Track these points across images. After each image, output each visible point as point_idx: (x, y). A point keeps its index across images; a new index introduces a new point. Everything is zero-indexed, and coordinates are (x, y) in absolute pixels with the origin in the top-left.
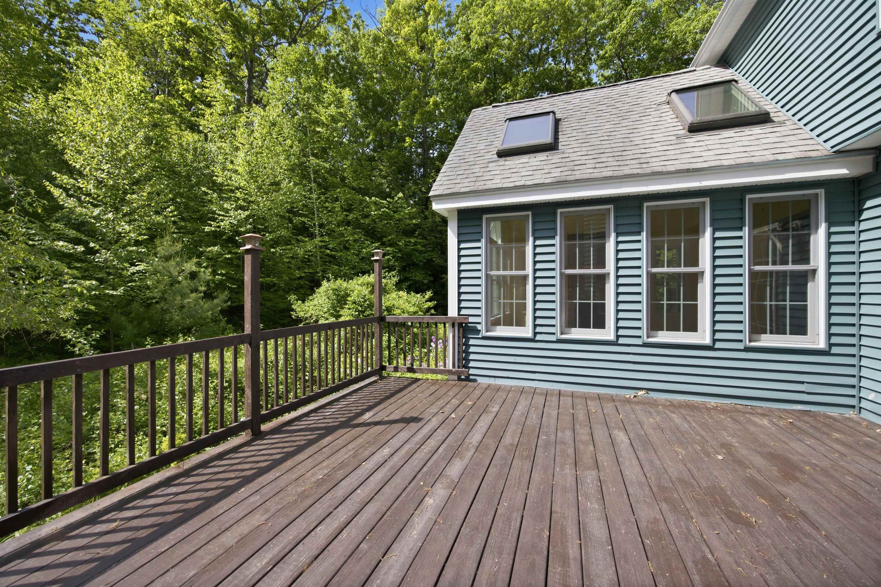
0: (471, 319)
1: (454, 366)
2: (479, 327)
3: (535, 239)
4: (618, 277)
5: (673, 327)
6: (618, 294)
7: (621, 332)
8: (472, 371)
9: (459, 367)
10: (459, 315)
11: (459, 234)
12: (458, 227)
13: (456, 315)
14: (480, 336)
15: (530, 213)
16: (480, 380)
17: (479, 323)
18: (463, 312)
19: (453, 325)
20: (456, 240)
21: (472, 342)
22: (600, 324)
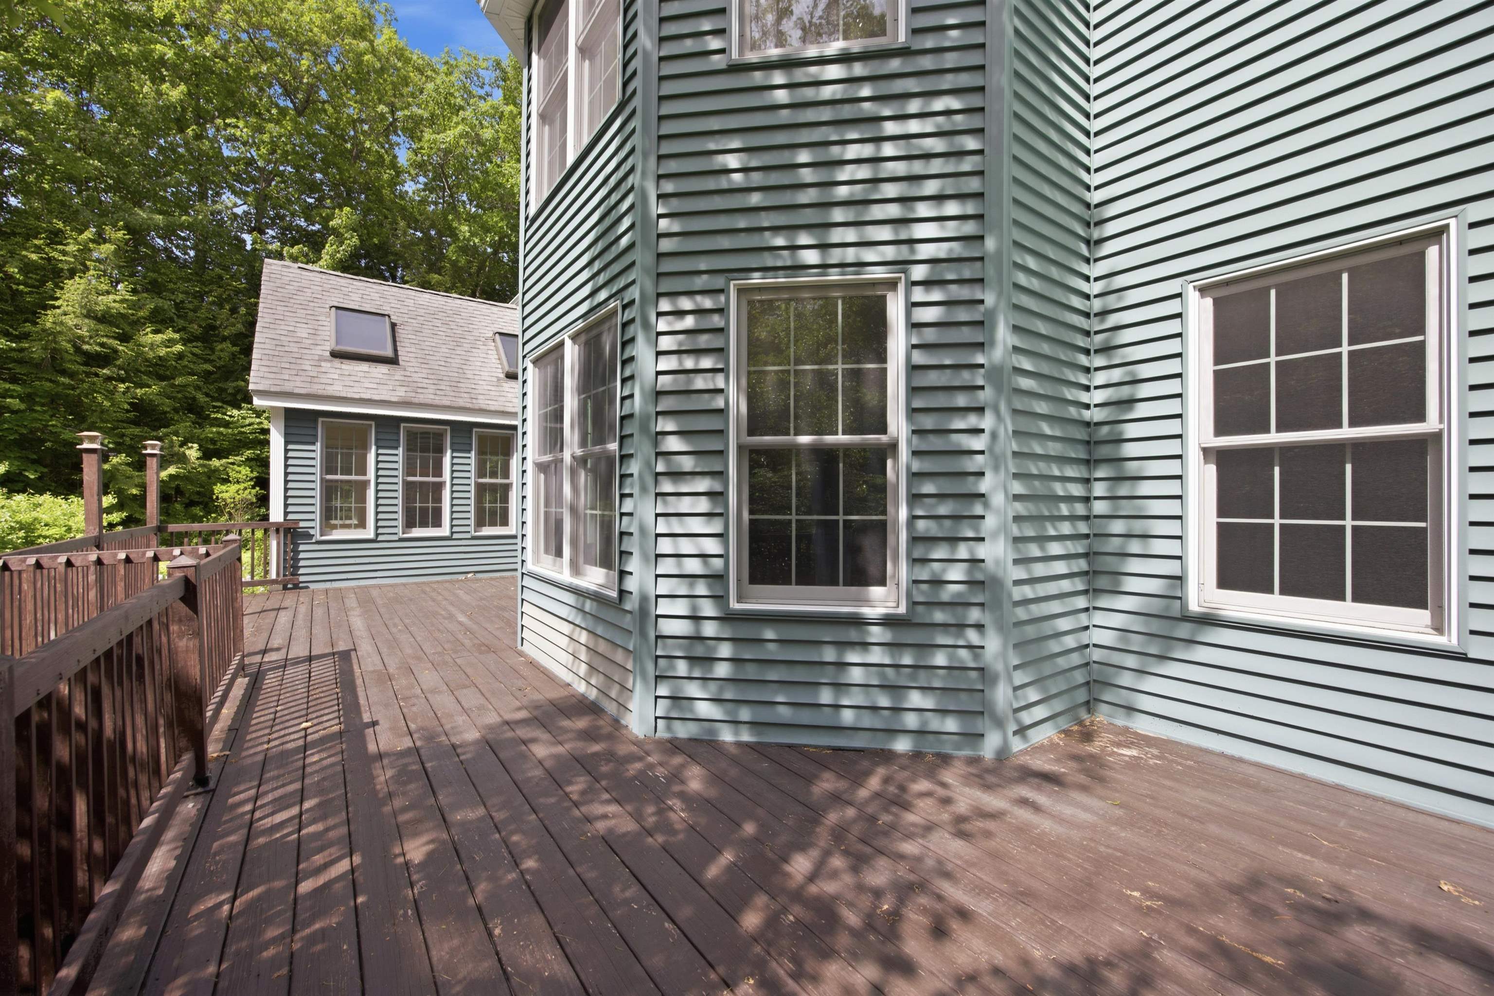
0: (302, 524)
1: (278, 574)
2: (312, 532)
3: (378, 448)
4: (452, 485)
5: (493, 524)
6: (452, 499)
7: (455, 529)
8: (302, 579)
9: (285, 575)
10: (285, 520)
11: (285, 434)
12: (285, 426)
13: (282, 520)
14: (314, 541)
15: (373, 423)
16: (312, 586)
17: (313, 528)
18: (290, 517)
19: (278, 531)
20: (283, 440)
21: (301, 548)
22: (438, 523)
